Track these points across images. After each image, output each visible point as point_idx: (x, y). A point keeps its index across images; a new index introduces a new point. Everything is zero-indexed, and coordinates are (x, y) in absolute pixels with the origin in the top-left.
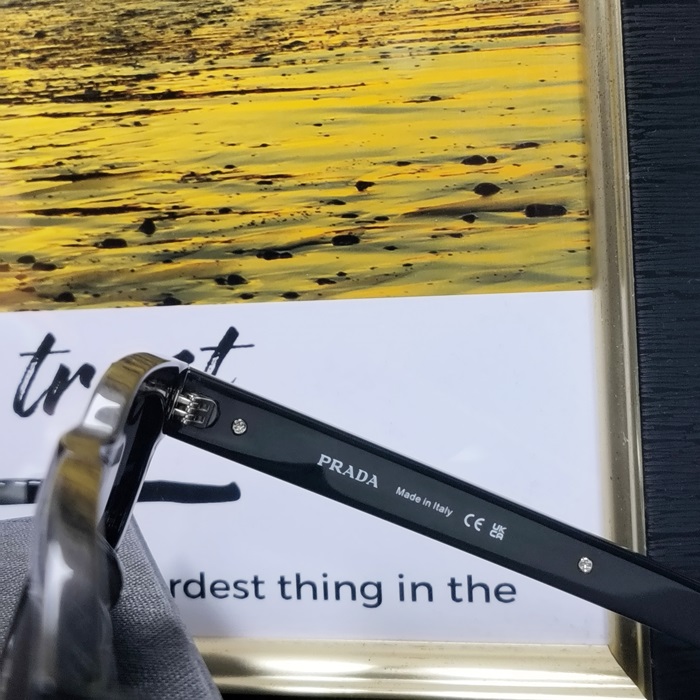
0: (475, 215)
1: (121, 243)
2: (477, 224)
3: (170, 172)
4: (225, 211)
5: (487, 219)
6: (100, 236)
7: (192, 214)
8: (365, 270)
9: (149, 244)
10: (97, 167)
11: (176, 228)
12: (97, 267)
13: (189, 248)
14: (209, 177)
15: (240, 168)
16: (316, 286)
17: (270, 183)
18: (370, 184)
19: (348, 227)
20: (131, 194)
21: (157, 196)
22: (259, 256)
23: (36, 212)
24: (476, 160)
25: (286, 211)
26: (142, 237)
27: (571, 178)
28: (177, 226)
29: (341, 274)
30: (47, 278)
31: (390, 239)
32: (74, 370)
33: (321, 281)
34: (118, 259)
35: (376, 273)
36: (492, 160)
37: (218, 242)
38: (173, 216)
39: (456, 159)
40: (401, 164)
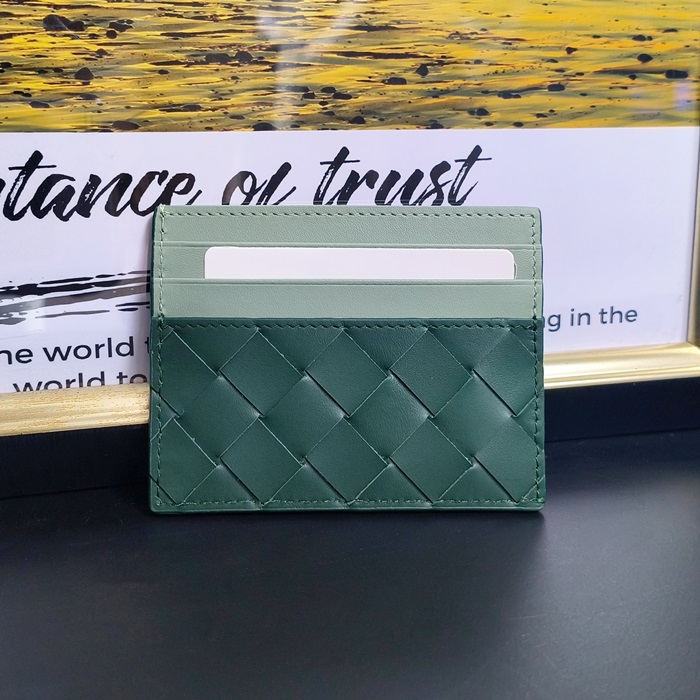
0: (637, 75)
1: (403, 81)
2: (637, 81)
3: (441, 30)
4: (478, 62)
5: (643, 78)
6: (386, 75)
7: (455, 62)
8: (566, 108)
9: (424, 83)
10: (387, 22)
11: (443, 72)
12: (384, 98)
13: (451, 89)
14: (469, 36)
15: (491, 31)
16: (535, 119)
17: (510, 44)
18: (575, 50)
19: (558, 79)
20: (412, 45)
21: (431, 48)
22: (499, 96)
23: (338, 53)
24: (640, 38)
25: (519, 65)
26: (418, 77)
27: (692, 54)
28: (445, 71)
29: (552, 111)
30: (345, 105)
31: (583, 88)
33: (539, 115)
34: (399, 93)
35: (574, 111)
36: (650, 38)
37: (472, 84)
38: (441, 63)
39: (629, 36)
40: (595, 37)
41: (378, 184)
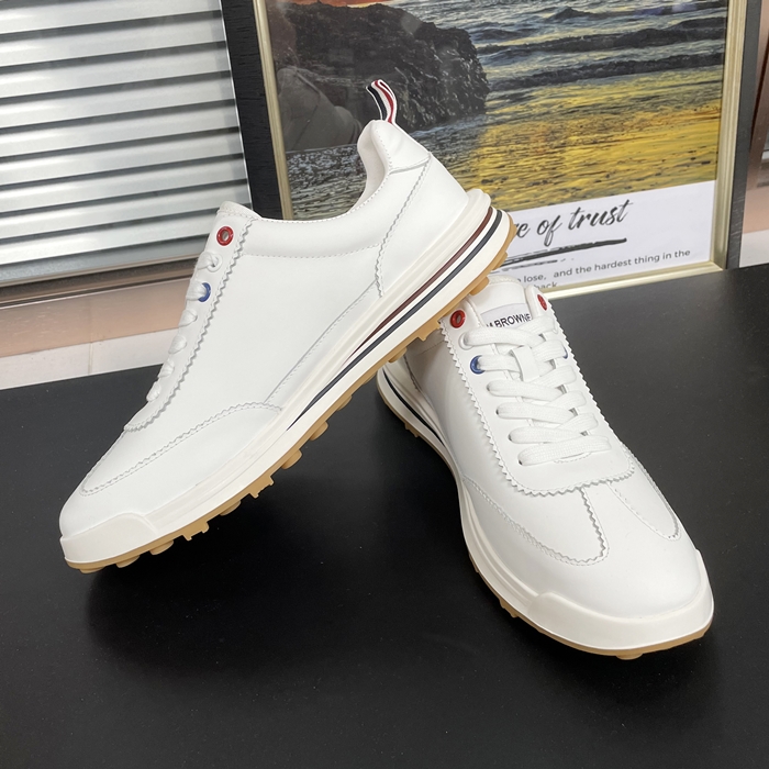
32: (585, 215)
41: (591, 218)
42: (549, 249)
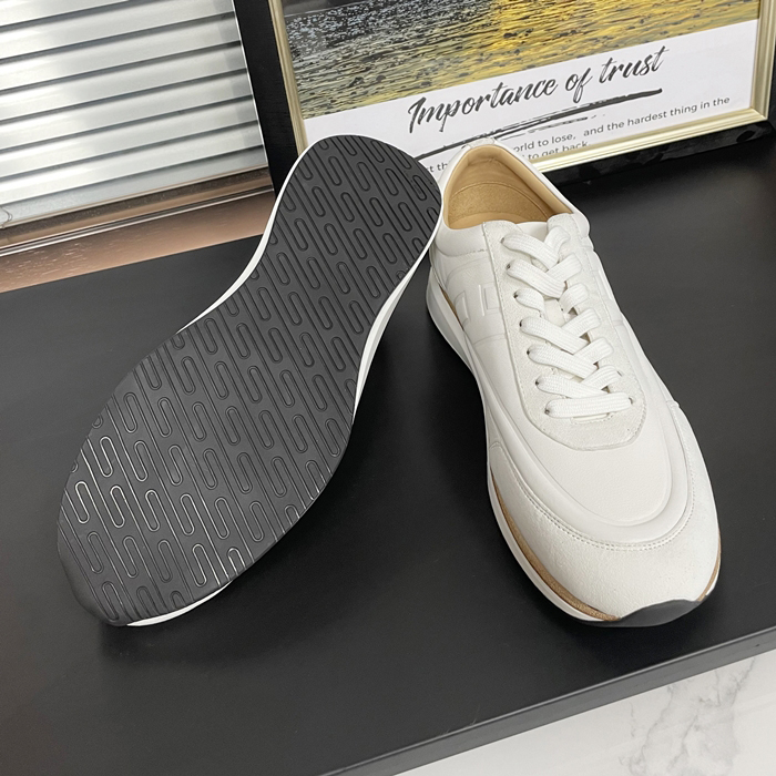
41: (624, 69)
42: (578, 106)
